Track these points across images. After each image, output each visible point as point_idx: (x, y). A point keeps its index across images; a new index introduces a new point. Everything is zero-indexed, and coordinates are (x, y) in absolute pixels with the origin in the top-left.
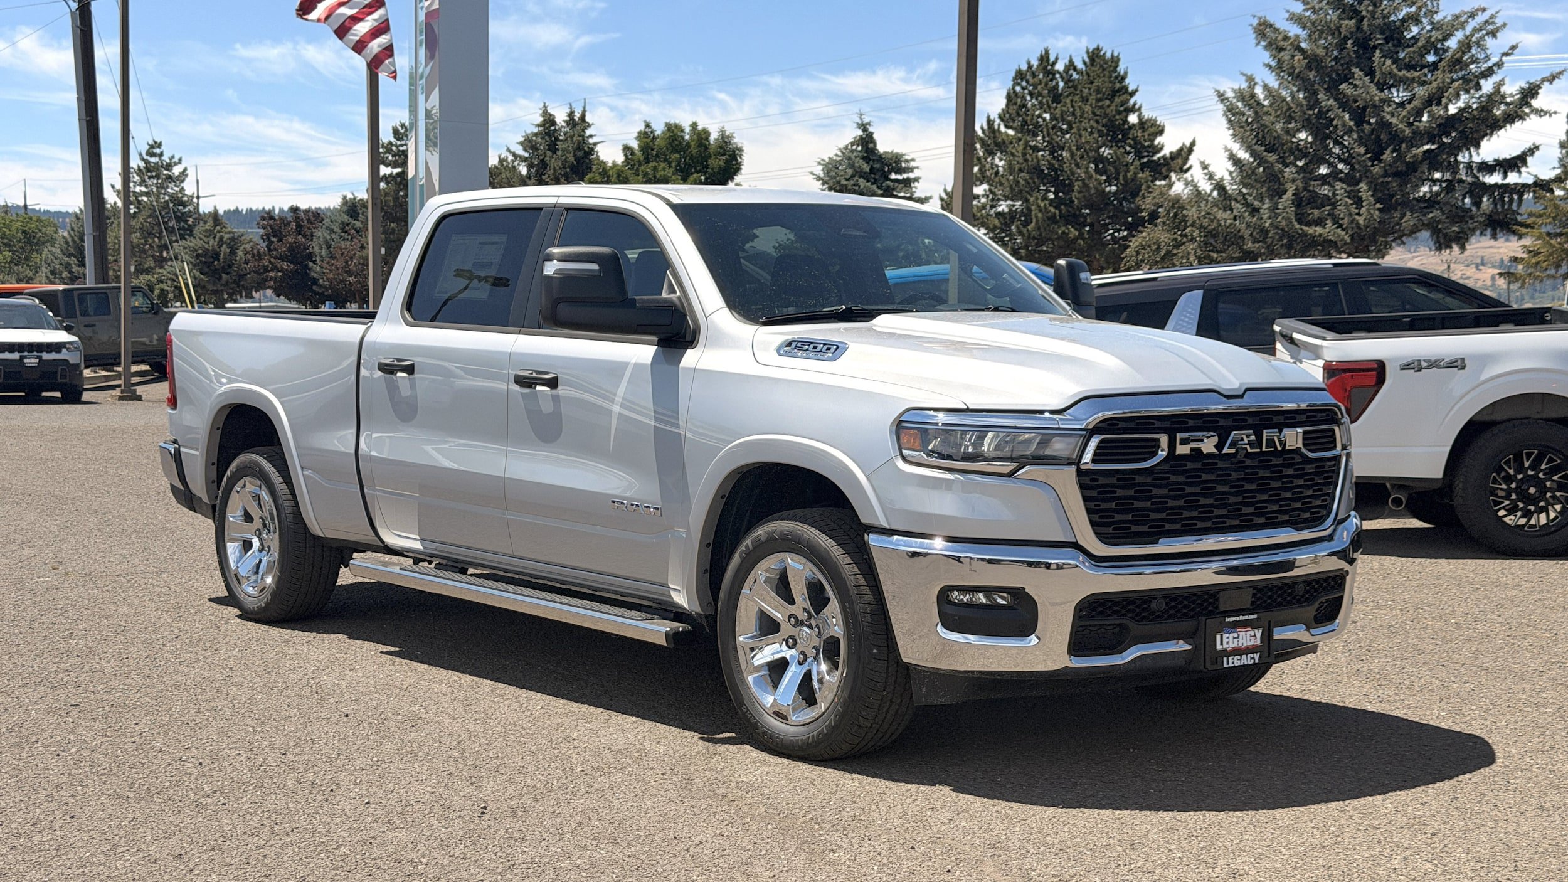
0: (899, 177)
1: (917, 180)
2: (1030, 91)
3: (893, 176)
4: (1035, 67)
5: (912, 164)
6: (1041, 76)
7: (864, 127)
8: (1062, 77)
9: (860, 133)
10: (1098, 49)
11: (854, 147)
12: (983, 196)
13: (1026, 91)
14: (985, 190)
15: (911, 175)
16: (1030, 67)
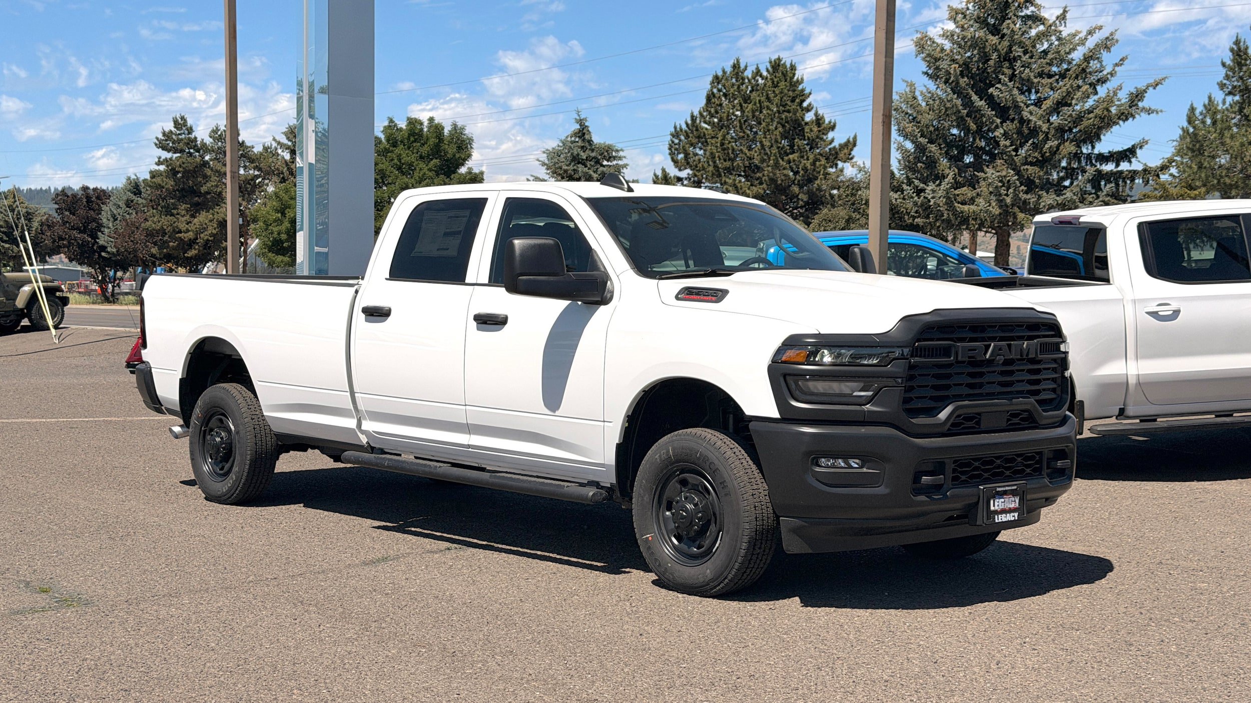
0: (609, 163)
1: (625, 166)
2: (724, 93)
3: (605, 163)
4: (728, 73)
5: (621, 154)
6: (734, 80)
7: (581, 122)
8: (749, 80)
9: (578, 127)
10: (779, 59)
11: (573, 139)
12: (686, 179)
13: (721, 93)
14: (688, 174)
15: (620, 163)
16: (724, 72)
